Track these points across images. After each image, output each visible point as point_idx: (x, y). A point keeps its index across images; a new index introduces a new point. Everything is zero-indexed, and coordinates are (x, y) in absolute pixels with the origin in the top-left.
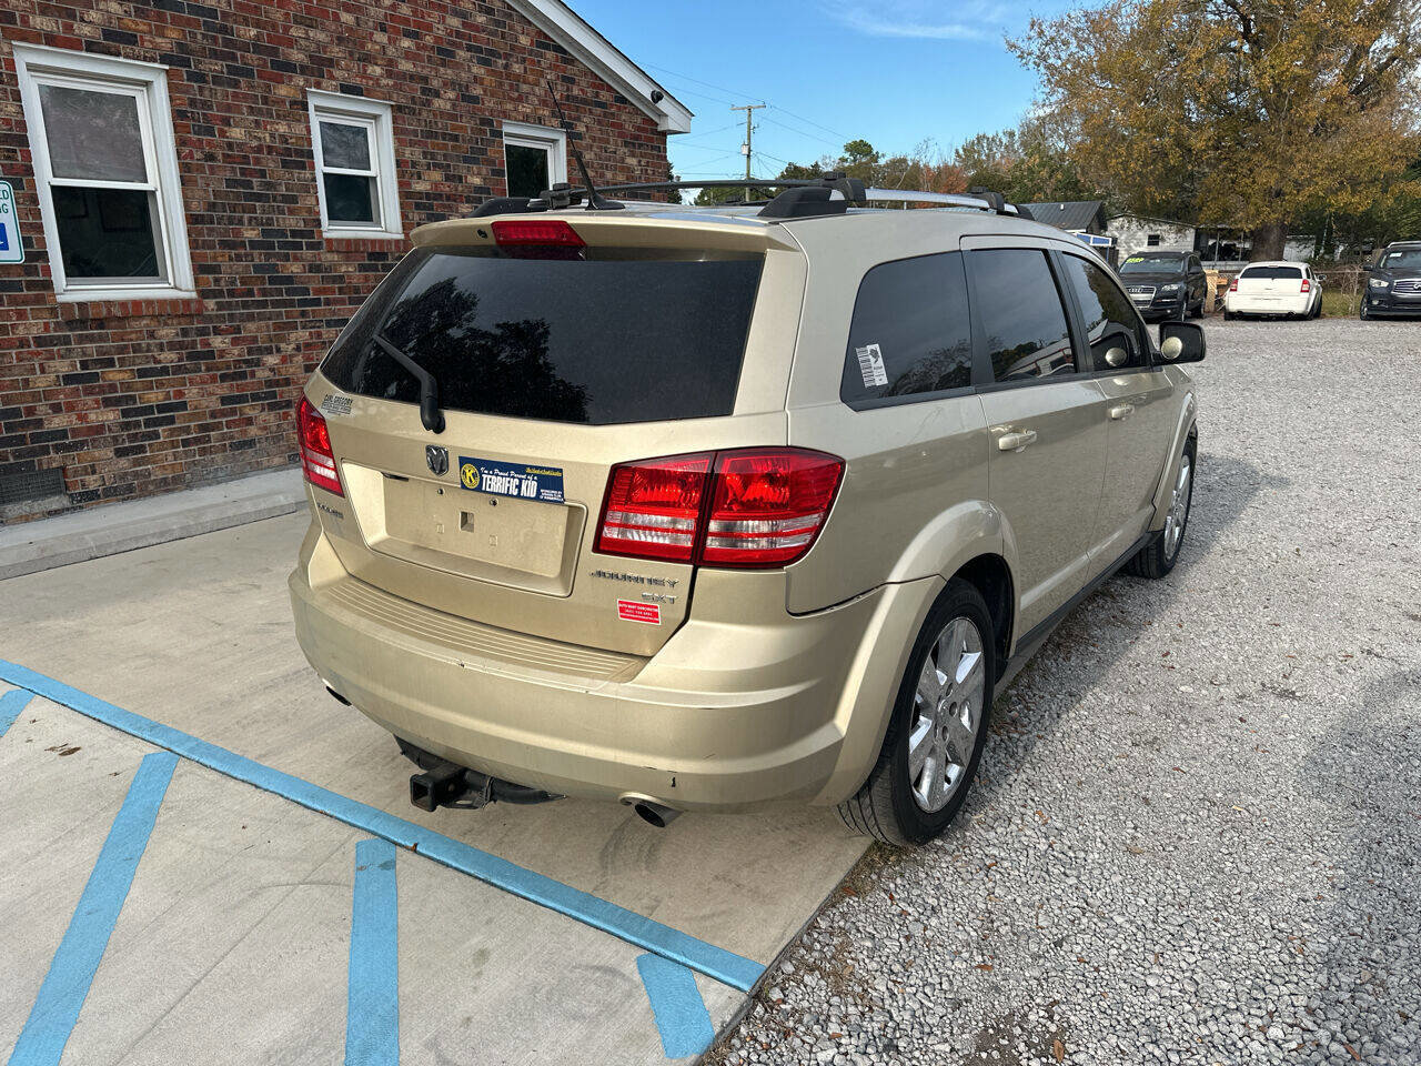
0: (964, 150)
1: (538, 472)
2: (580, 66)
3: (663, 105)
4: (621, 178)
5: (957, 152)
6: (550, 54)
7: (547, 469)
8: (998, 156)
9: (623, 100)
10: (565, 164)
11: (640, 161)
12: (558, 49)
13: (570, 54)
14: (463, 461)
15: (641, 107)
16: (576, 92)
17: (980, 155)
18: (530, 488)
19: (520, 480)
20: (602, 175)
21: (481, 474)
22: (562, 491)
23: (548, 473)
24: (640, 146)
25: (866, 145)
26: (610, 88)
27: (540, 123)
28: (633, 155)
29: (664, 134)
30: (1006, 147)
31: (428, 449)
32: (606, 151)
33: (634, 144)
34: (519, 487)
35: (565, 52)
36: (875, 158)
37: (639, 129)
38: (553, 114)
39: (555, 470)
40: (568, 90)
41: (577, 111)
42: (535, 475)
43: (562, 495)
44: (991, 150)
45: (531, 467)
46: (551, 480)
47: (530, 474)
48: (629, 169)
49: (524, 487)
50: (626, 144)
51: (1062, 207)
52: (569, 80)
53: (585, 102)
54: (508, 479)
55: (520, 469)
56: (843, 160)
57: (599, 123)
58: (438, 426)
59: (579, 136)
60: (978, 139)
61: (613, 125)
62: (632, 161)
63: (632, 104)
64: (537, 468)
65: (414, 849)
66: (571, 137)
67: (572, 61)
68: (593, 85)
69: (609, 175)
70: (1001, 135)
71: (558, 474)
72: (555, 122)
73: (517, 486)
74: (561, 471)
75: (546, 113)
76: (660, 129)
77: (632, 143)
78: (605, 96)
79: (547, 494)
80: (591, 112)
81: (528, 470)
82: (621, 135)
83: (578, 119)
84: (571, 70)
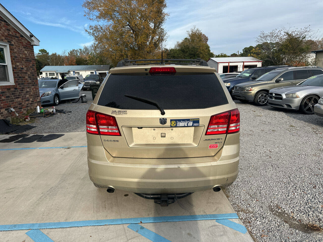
0: (70, 53)
1: (193, 120)
2: (11, 26)
3: (33, 38)
4: (24, 56)
5: (69, 53)
6: (3, 23)
7: (195, 119)
8: (78, 54)
9: (22, 36)
10: (9, 52)
11: (28, 52)
12: (5, 21)
13: (8, 23)
14: (171, 120)
15: (27, 39)
16: (10, 33)
17: (74, 54)
18: (191, 124)
19: (188, 122)
20: (19, 55)
21: (177, 123)
22: (199, 123)
23: (196, 120)
24: (28, 48)
25: (45, 50)
26: (19, 33)
27: (2, 41)
28: (26, 51)
29: (33, 46)
30: (80, 52)
31: (160, 119)
32: (20, 49)
33: (26, 48)
34: (188, 124)
35: (7, 22)
36: (48, 53)
37: (27, 44)
38: (6, 39)
39: (197, 119)
40: (8, 33)
41: (12, 38)
42: (192, 121)
43: (199, 124)
44: (76, 53)
45: (191, 119)
46: (196, 121)
47: (191, 121)
48: (25, 54)
49: (189, 124)
50: (24, 48)
51: (102, 66)
52: (9, 30)
53: (13, 36)
54: (185, 123)
55: (188, 120)
56: (39, 53)
57: (17, 42)
58: (163, 113)
59: (12, 45)
60: (73, 50)
61: (20, 42)
62: (26, 52)
63: (24, 37)
64: (193, 119)
65: (141, 223)
66: (10, 45)
67: (9, 25)
68: (14, 32)
69: (21, 55)
70: (78, 50)
71: (198, 120)
72: (6, 41)
73: (187, 124)
74: (199, 119)
75: (4, 38)
76: (32, 44)
77: (25, 47)
78: (18, 35)
79: (195, 124)
80: (15, 39)
81: (190, 120)
82: (22, 45)
83: (12, 40)
84: (9, 27)
